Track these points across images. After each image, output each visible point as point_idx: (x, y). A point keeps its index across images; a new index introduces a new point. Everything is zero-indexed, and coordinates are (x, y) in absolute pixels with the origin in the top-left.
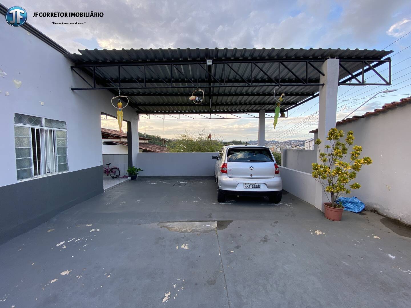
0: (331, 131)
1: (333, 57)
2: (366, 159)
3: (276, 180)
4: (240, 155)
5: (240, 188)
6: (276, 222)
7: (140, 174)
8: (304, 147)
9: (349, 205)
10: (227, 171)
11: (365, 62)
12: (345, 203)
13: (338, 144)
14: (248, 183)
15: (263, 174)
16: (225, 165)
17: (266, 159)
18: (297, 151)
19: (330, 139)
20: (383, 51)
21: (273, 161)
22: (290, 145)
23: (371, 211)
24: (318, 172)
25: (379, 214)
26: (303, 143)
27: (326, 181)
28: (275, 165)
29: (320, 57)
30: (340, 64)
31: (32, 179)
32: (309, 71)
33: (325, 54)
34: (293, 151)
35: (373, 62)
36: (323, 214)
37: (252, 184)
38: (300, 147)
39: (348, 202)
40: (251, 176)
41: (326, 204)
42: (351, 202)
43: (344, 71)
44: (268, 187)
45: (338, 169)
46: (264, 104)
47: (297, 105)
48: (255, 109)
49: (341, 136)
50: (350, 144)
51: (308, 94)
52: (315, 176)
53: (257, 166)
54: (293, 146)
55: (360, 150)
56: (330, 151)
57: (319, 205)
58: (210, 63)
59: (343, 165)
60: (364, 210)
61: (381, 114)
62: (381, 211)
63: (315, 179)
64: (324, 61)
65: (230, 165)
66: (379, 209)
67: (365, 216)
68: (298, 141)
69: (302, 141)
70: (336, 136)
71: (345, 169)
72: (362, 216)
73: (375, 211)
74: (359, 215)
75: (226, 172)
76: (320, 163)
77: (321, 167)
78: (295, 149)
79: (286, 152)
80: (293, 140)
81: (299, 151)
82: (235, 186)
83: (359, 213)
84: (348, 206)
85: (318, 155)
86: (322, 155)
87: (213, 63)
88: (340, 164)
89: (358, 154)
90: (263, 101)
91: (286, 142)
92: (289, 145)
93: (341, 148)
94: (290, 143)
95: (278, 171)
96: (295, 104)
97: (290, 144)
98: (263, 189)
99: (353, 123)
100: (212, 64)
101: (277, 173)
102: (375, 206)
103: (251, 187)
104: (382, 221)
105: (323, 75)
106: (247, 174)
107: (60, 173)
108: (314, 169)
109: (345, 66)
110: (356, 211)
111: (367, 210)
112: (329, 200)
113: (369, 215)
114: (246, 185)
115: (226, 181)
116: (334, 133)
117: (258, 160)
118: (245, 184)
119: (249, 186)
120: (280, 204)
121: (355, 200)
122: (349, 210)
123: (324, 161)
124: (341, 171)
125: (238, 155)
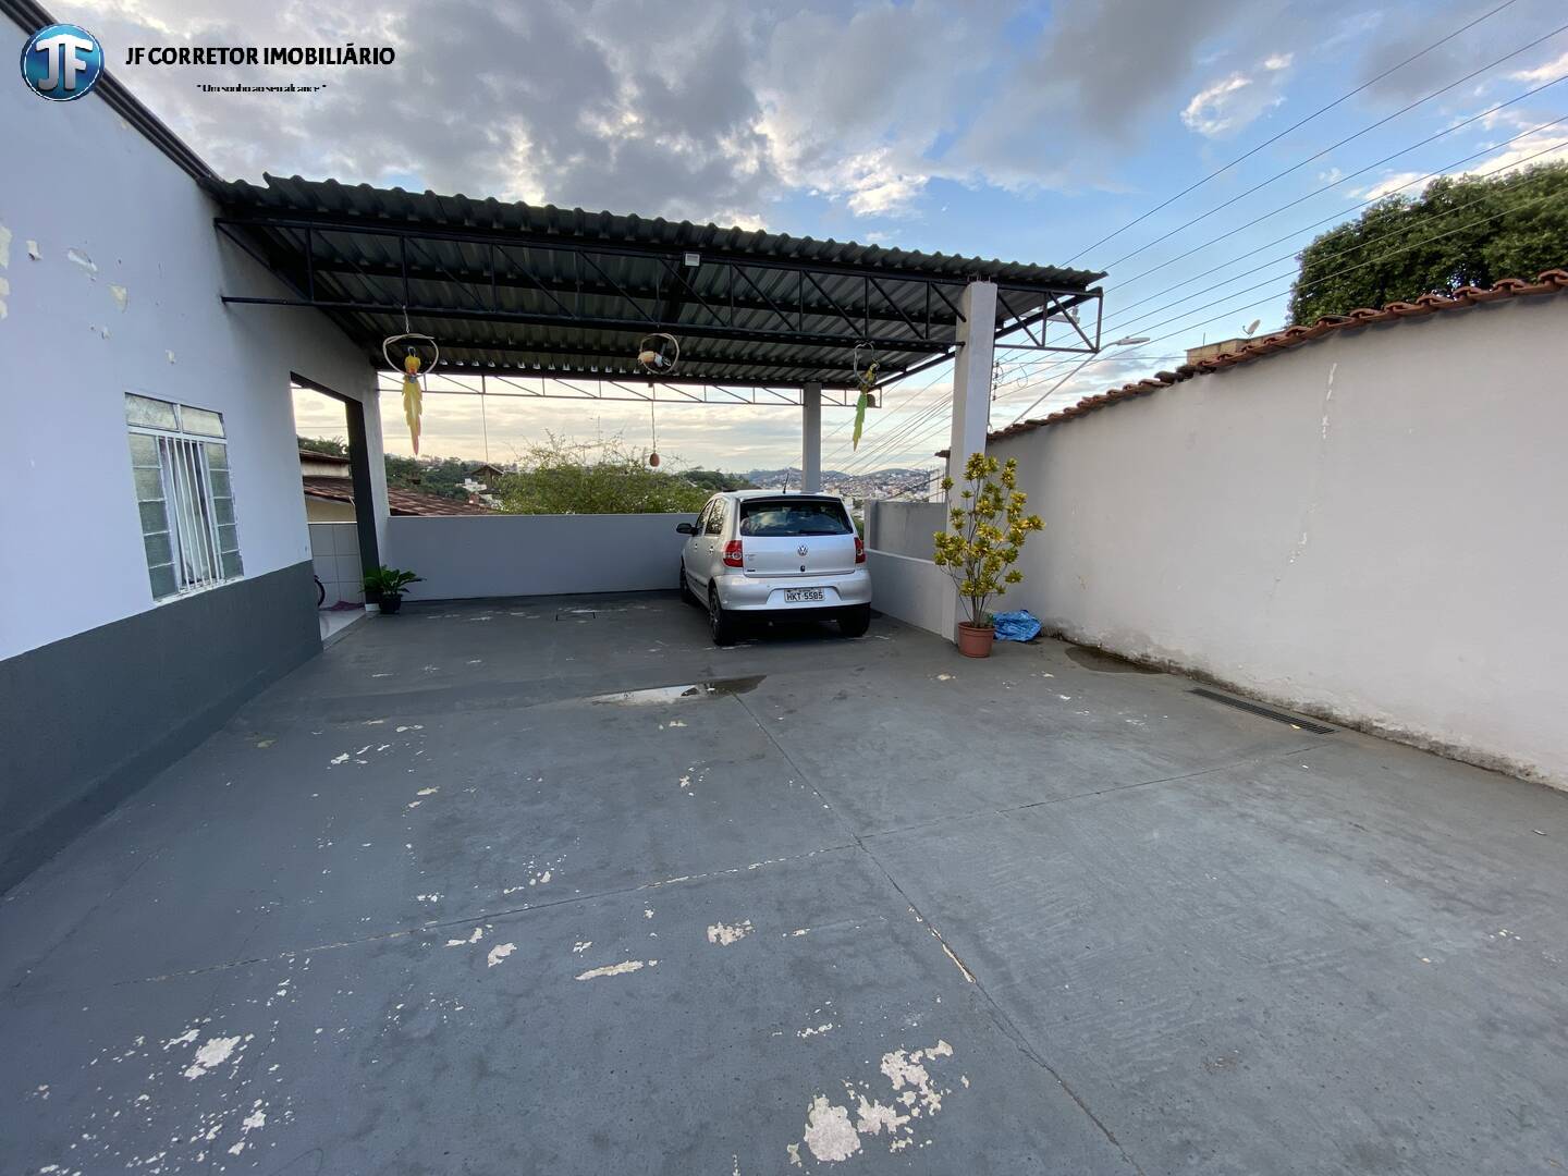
0: (973, 459)
1: (984, 278)
2: (1031, 520)
3: (859, 576)
4: (766, 519)
5: (777, 603)
6: (862, 669)
7: (412, 593)
8: (928, 494)
9: (1010, 629)
10: (741, 560)
11: (1050, 294)
12: (1001, 625)
13: (989, 489)
14: (795, 589)
15: (828, 564)
16: (733, 547)
17: (832, 528)
18: (904, 505)
19: (970, 477)
20: (1087, 272)
21: (852, 532)
22: (884, 487)
23: (1053, 637)
24: (947, 553)
25: (1065, 640)
26: (922, 480)
27: (962, 571)
28: (856, 539)
29: (958, 272)
30: (999, 296)
31: (179, 598)
32: (932, 299)
33: (970, 267)
34: (896, 507)
35: (1063, 295)
36: (957, 648)
37: (805, 589)
38: (914, 493)
39: (1008, 621)
40: (803, 570)
41: (963, 624)
42: (1016, 622)
43: (1005, 310)
44: (841, 595)
45: (983, 542)
46: (820, 364)
47: (906, 374)
48: (793, 377)
49: (993, 469)
50: (1011, 487)
51: (934, 349)
52: (940, 562)
53: (818, 545)
54: (895, 492)
55: (1022, 500)
56: (970, 504)
57: (949, 633)
58: (692, 260)
59: (990, 534)
60: (1039, 635)
61: (1077, 420)
62: (1069, 635)
63: (939, 570)
64: (966, 285)
65: (751, 545)
66: (1067, 630)
67: (1039, 646)
68: (908, 475)
69: (919, 475)
70: (983, 471)
71: (993, 541)
72: (1033, 647)
73: (1059, 636)
74: (1028, 646)
75: (739, 564)
76: (951, 532)
77: (952, 540)
78: (900, 499)
79: (876, 509)
80: (891, 471)
81: (911, 506)
82: (764, 598)
83: (1030, 641)
84: (1010, 631)
85: (949, 514)
86: (957, 514)
87: (701, 262)
88: (985, 531)
89: (1018, 510)
90: (816, 356)
91: (871, 477)
92: (880, 488)
93: (991, 496)
94: (882, 479)
95: (863, 555)
96: (902, 370)
97: (885, 484)
98: (830, 600)
99: (1026, 437)
100: (698, 265)
101: (860, 559)
102: (1060, 625)
103: (802, 598)
104: (1068, 652)
105: (964, 320)
106: (795, 567)
107: (229, 582)
108: (938, 546)
109: (1006, 299)
110: (1023, 639)
111: (1045, 636)
112: (968, 616)
113: (1046, 644)
114: (791, 593)
115: (739, 586)
116: (978, 464)
117: (815, 529)
118: (789, 590)
119: (797, 596)
120: (865, 637)
121: (1024, 616)
122: (1010, 638)
123: (959, 526)
124: (988, 547)
125: (761, 517)
